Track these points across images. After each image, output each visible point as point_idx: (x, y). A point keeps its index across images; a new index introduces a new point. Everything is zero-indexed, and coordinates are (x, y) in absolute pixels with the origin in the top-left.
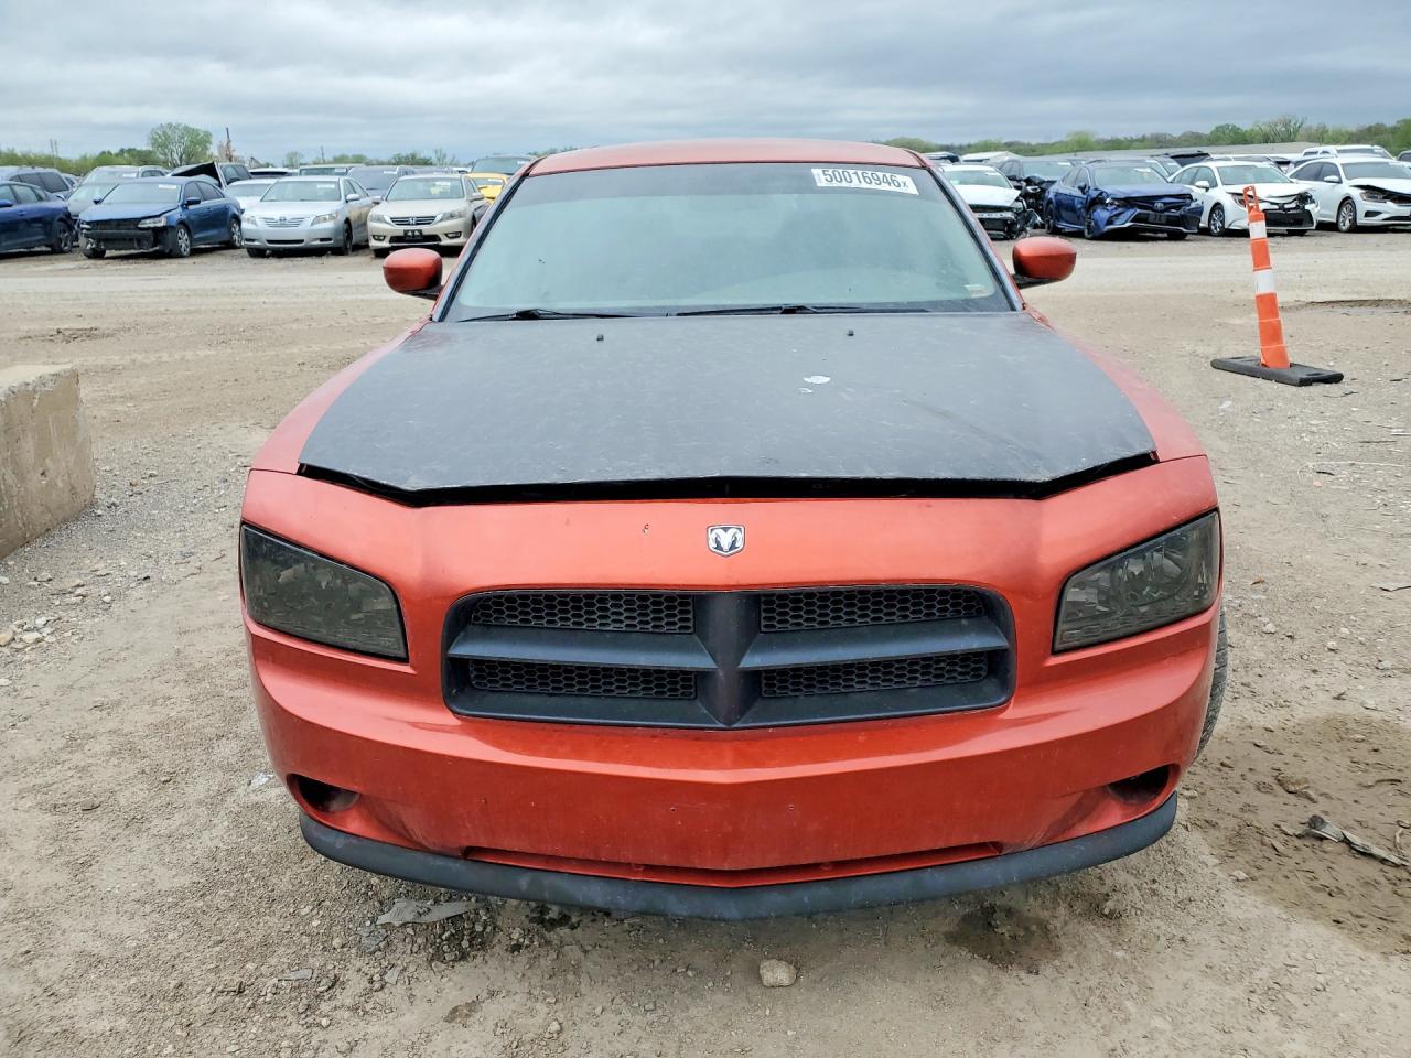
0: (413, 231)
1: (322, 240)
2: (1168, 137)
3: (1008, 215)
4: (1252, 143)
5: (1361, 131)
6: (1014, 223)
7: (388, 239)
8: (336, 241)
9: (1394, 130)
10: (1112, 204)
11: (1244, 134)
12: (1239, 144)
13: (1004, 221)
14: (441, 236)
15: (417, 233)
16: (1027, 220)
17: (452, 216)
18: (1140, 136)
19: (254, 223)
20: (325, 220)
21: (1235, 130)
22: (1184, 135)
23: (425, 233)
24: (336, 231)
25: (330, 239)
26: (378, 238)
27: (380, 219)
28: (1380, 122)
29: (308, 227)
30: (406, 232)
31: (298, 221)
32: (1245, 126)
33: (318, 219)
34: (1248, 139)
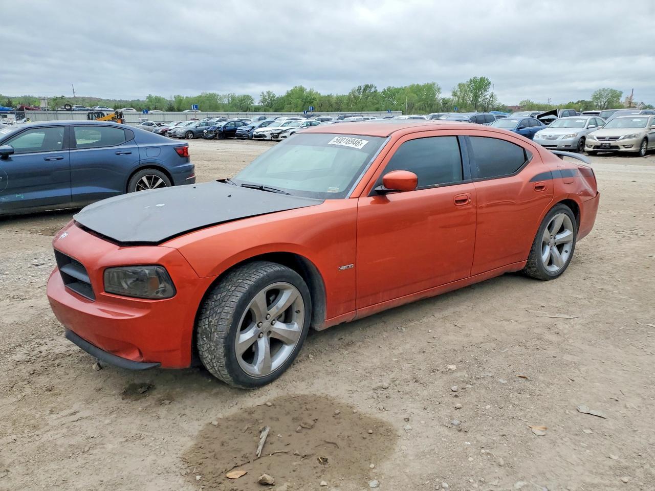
0: (606, 144)
1: (566, 146)
7: (593, 147)
8: (573, 146)
14: (620, 147)
15: (607, 145)
17: (630, 137)
19: (538, 137)
20: (570, 137)
23: (612, 145)
24: (574, 142)
25: (570, 146)
26: (589, 146)
27: (592, 138)
29: (561, 140)
30: (602, 144)
31: (556, 137)
33: (567, 136)
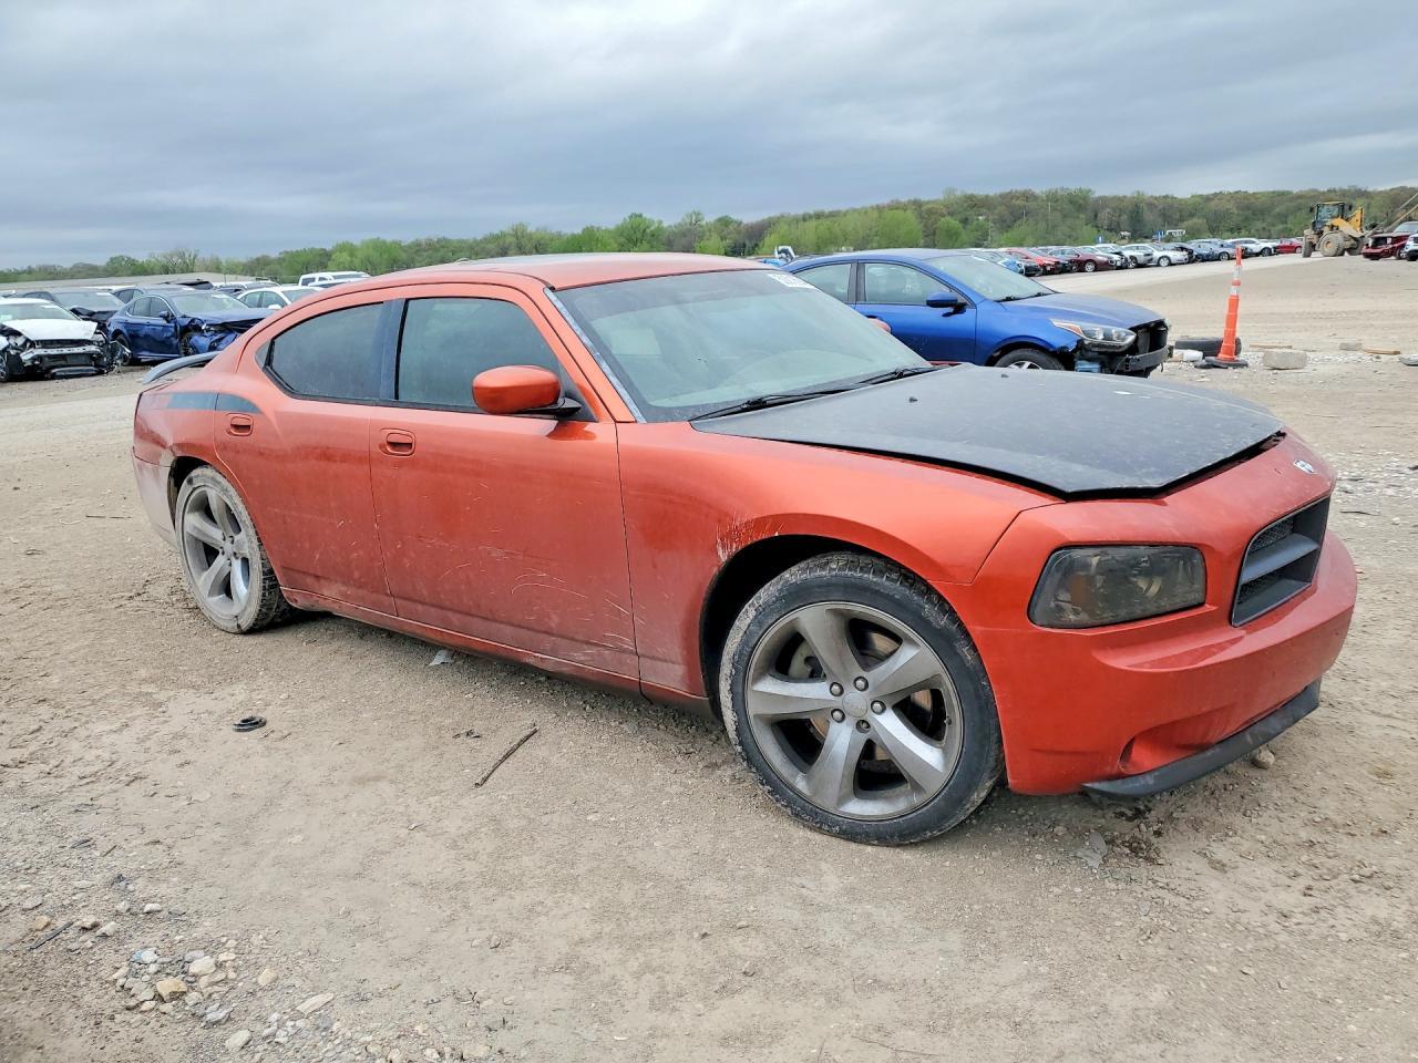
2: (59, 269)
3: (93, 348)
4: (154, 274)
5: (252, 263)
6: (100, 356)
9: (280, 261)
10: (208, 331)
11: (142, 265)
12: (140, 274)
13: (90, 355)
16: (113, 352)
18: (25, 267)
21: (132, 262)
22: (75, 266)
28: (265, 254)
32: (141, 257)
34: (149, 270)
